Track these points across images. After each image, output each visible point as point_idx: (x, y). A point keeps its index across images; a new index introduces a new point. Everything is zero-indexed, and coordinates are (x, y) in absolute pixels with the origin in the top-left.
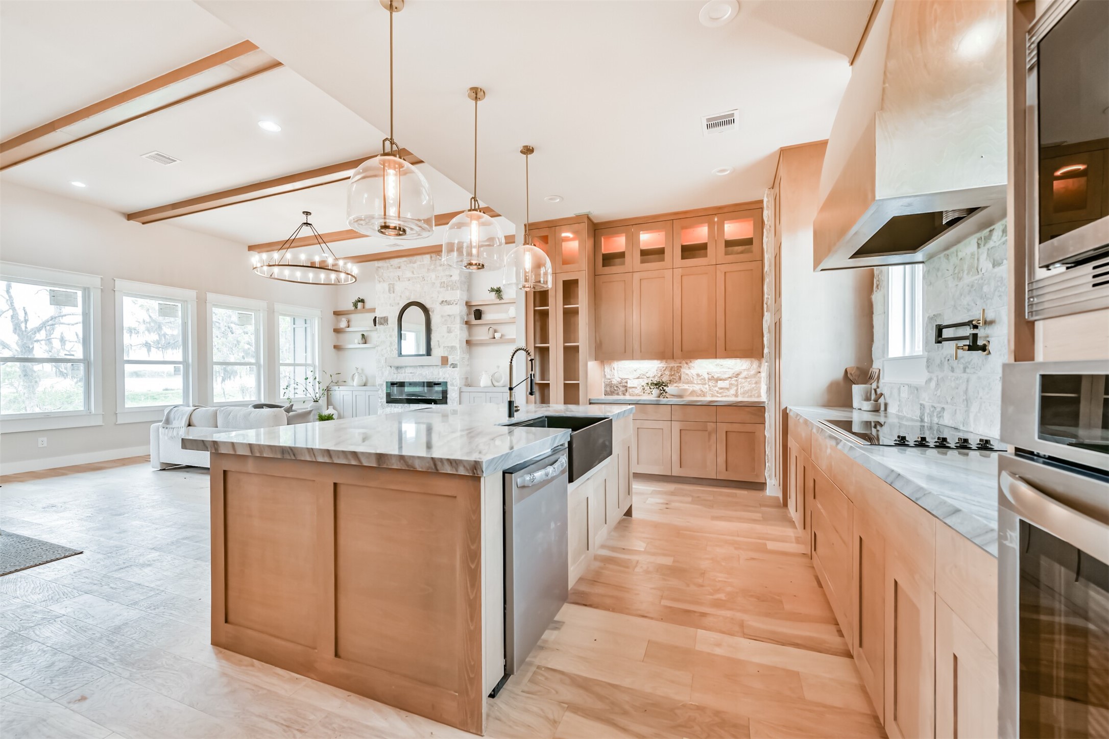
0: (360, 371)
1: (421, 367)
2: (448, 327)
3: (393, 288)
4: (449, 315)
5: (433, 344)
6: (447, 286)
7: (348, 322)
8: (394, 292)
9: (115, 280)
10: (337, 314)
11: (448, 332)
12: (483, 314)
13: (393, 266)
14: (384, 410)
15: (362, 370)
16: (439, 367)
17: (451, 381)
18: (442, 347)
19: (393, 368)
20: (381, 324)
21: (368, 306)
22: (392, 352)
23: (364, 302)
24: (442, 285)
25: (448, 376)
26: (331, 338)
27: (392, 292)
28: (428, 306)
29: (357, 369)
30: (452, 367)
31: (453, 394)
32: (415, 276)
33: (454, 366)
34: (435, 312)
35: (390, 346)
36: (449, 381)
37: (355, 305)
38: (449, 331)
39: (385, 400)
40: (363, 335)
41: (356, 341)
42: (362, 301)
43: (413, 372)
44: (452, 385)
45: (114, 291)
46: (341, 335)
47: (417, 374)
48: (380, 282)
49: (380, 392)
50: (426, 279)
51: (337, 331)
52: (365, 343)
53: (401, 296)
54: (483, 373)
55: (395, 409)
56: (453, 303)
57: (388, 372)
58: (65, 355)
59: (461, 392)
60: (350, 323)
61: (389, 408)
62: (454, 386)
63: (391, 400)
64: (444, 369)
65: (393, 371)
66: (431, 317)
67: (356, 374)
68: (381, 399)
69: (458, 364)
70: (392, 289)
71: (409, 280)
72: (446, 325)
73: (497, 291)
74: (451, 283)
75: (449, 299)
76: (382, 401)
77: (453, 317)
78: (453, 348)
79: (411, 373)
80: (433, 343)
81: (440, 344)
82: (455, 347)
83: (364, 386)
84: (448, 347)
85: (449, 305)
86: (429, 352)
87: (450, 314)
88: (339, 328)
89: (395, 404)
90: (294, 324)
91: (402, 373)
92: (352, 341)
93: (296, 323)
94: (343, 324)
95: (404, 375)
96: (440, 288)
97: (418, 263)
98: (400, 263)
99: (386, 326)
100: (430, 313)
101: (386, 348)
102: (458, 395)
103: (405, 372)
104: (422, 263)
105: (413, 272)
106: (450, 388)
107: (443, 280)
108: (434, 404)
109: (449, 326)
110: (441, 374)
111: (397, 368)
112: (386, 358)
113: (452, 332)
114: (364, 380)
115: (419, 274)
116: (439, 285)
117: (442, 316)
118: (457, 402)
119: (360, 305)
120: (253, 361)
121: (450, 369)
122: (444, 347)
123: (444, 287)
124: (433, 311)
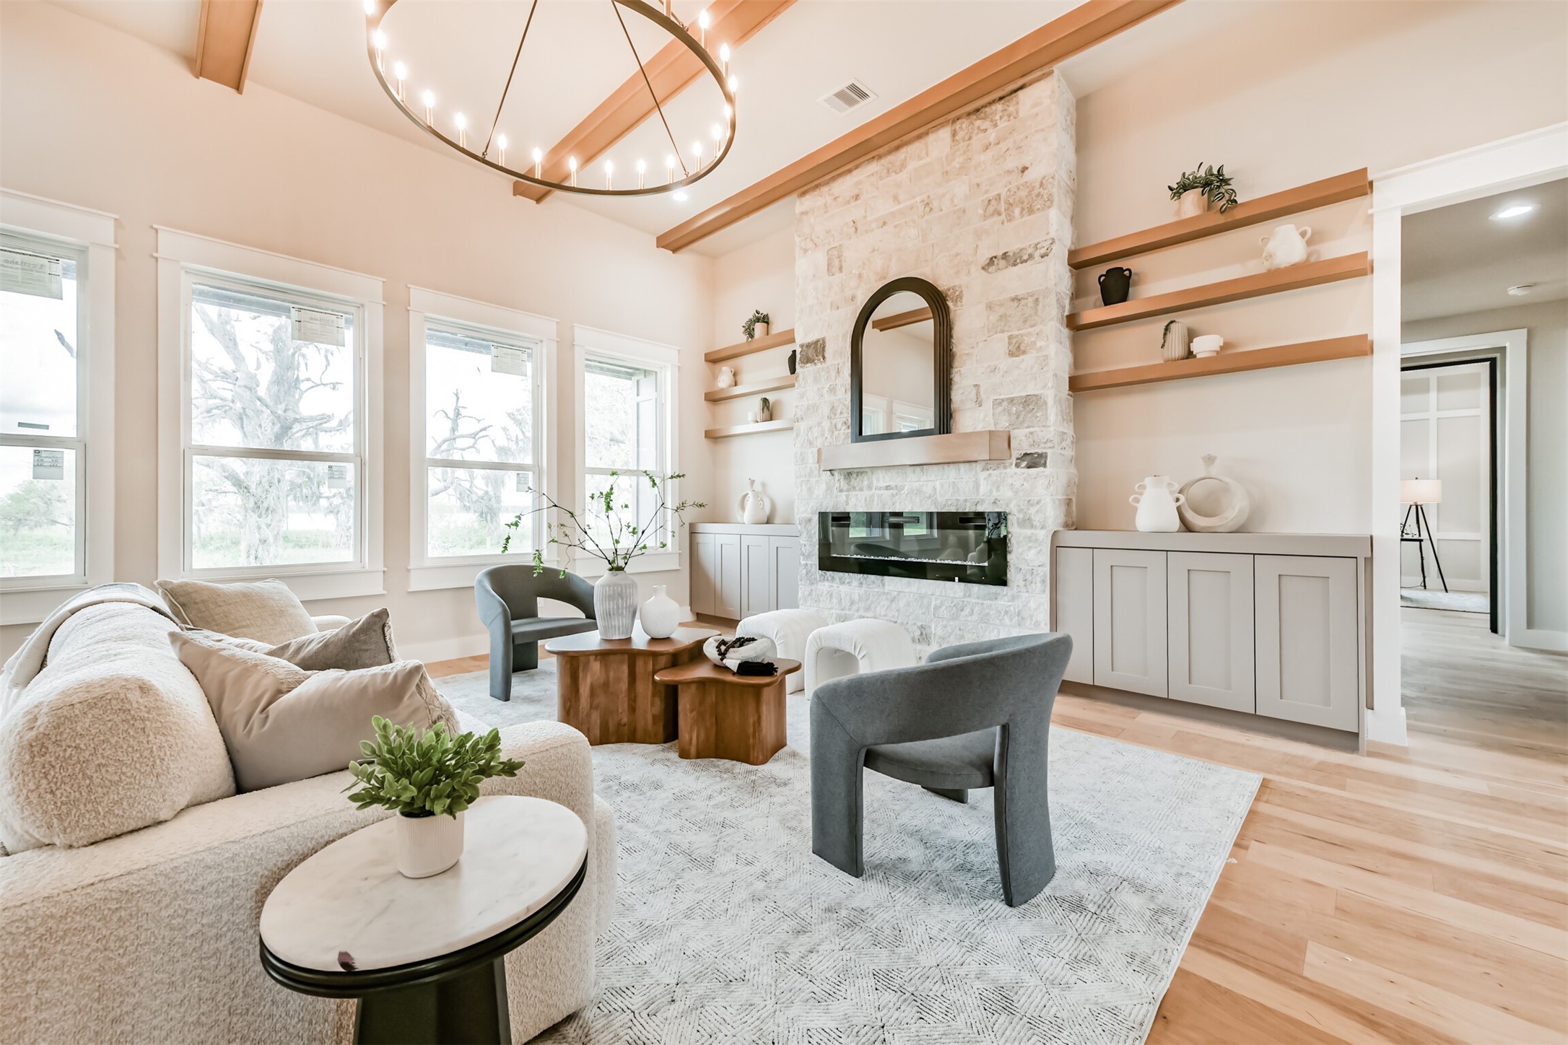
0: (757, 487)
1: (918, 469)
2: (1010, 338)
3: (839, 257)
4: (1016, 299)
5: (957, 396)
6: (1010, 205)
7: (735, 375)
8: (841, 269)
9: (157, 230)
10: (714, 359)
11: (1011, 354)
12: (1136, 284)
13: (840, 200)
14: (814, 587)
15: (764, 485)
16: (979, 467)
17: (1020, 511)
18: (988, 405)
19: (836, 473)
20: (808, 360)
21: (777, 328)
22: (836, 433)
23: (767, 323)
24: (991, 209)
25: (1009, 494)
26: (699, 413)
27: (835, 269)
28: (942, 284)
29: (753, 482)
30: (1024, 464)
31: (1031, 555)
32: (901, 206)
33: (1034, 461)
34: (964, 300)
35: (829, 418)
36: (1012, 508)
37: (750, 332)
38: (1016, 350)
39: (815, 561)
40: (765, 401)
41: (750, 417)
42: (765, 320)
43: (892, 484)
44: (1027, 522)
45: (156, 259)
46: (722, 409)
47: (905, 491)
48: (805, 251)
49: (803, 540)
50: (935, 204)
51: (714, 399)
52: (771, 418)
53: (860, 276)
54: (1148, 481)
55: (841, 587)
56: (1031, 256)
57: (824, 487)
58: (20, 425)
59: (1056, 548)
60: (739, 378)
61: (827, 584)
62: (1032, 526)
63: (829, 563)
64: (995, 474)
65: (837, 485)
66: (952, 315)
67: (750, 494)
68: (808, 557)
69: (1050, 452)
70: (836, 262)
71: (885, 223)
72: (1002, 331)
73: (1206, 184)
74: (1023, 193)
75: (1012, 248)
76: (809, 562)
77: (1031, 299)
78: (1030, 403)
79: (887, 488)
80: (959, 395)
81: (983, 396)
82: (1037, 397)
83: (767, 523)
84: (1011, 400)
85: (1015, 265)
86: (945, 421)
87: (1020, 292)
88: (716, 389)
89: (841, 574)
90: (638, 395)
91: (861, 490)
92: (744, 418)
93: (641, 393)
94: (724, 380)
95: (866, 493)
96: (985, 217)
97: (912, 165)
98: (859, 183)
99: (819, 365)
100: (950, 304)
101: (819, 424)
102: (1046, 558)
103: (870, 488)
104: (927, 160)
105: (896, 198)
106: (1015, 533)
107: (992, 194)
108: (959, 581)
109: (1016, 333)
110: (984, 488)
111: (849, 474)
112: (819, 451)
113: (1024, 352)
114: (767, 510)
115: (914, 197)
116: (981, 212)
117: (990, 307)
118: (1043, 581)
119: (759, 327)
120: (528, 460)
121: (1018, 470)
122: (997, 403)
123: (999, 214)
124: (960, 297)
